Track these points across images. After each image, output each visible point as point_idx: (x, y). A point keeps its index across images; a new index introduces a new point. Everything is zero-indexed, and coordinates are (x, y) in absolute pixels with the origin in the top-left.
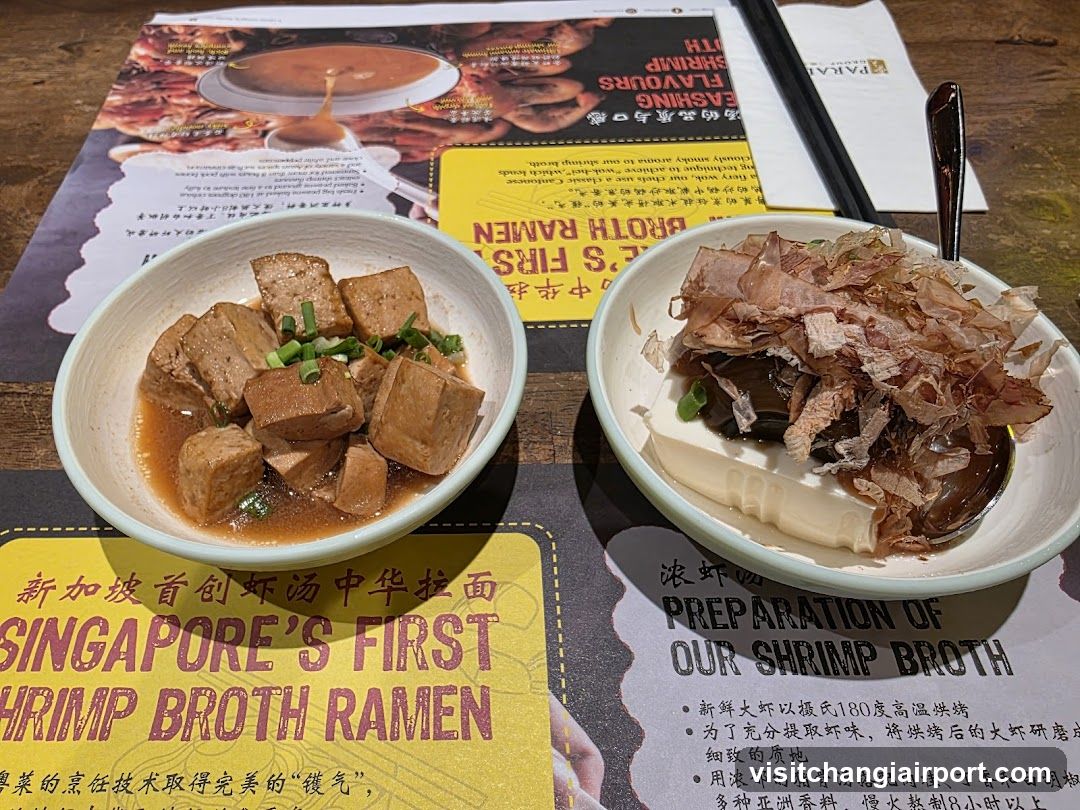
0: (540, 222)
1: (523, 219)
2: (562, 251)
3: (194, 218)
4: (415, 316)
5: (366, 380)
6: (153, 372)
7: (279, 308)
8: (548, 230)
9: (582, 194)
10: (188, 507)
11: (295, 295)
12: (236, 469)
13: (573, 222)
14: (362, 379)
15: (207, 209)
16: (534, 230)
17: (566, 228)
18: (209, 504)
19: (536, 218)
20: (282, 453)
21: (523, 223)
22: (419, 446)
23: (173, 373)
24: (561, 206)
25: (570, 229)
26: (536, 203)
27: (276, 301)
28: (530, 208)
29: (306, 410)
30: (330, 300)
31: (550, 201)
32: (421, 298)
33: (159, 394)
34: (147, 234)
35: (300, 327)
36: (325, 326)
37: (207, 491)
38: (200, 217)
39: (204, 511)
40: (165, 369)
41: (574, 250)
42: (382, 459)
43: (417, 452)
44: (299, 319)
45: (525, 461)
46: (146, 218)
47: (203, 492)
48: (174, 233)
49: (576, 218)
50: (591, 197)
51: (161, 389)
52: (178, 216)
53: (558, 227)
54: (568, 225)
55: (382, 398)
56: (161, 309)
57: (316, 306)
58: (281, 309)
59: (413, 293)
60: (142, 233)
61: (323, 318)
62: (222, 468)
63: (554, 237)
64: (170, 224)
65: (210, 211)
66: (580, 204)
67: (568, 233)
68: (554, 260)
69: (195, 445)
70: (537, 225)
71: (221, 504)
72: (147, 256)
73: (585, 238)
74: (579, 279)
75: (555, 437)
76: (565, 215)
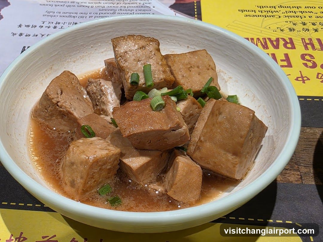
0: (270, 39)
1: (258, 37)
2: (286, 55)
3: (52, 28)
4: (212, 80)
5: (187, 114)
6: (45, 103)
7: (128, 68)
8: (275, 43)
9: (294, 24)
10: (68, 188)
11: (139, 61)
12: (104, 164)
13: (291, 39)
14: (185, 113)
15: (59, 23)
16: (266, 43)
17: (287, 43)
18: (84, 187)
19: (267, 36)
20: (133, 156)
21: (258, 39)
22: (230, 157)
23: (59, 104)
24: (282, 30)
25: (290, 44)
26: (265, 28)
27: (127, 64)
28: (261, 31)
29: (157, 127)
30: (161, 65)
31: (274, 27)
32: (214, 69)
33: (45, 119)
34: (24, 36)
35: (142, 81)
36: (157, 81)
37: (85, 177)
38: (55, 27)
39: (80, 191)
40: (54, 101)
41: (295, 55)
42: (198, 166)
43: (228, 160)
44: (141, 76)
45: (281, 180)
46: (23, 26)
47: (82, 178)
48: (40, 36)
49: (292, 37)
50: (300, 27)
51: (47, 115)
52: (42, 27)
53: (282, 43)
54: (288, 41)
55: (200, 126)
56: (45, 70)
57: (153, 68)
58: (129, 69)
59: (210, 66)
60: (21, 35)
61: (156, 76)
62: (96, 162)
63: (280, 47)
64: (37, 31)
65: (61, 25)
66: (294, 30)
67: (289, 45)
68: (282, 60)
69: (78, 147)
70: (267, 40)
71: (91, 187)
72: (24, 47)
73: (300, 49)
74: (300, 72)
75: (300, 167)
76: (286, 35)
